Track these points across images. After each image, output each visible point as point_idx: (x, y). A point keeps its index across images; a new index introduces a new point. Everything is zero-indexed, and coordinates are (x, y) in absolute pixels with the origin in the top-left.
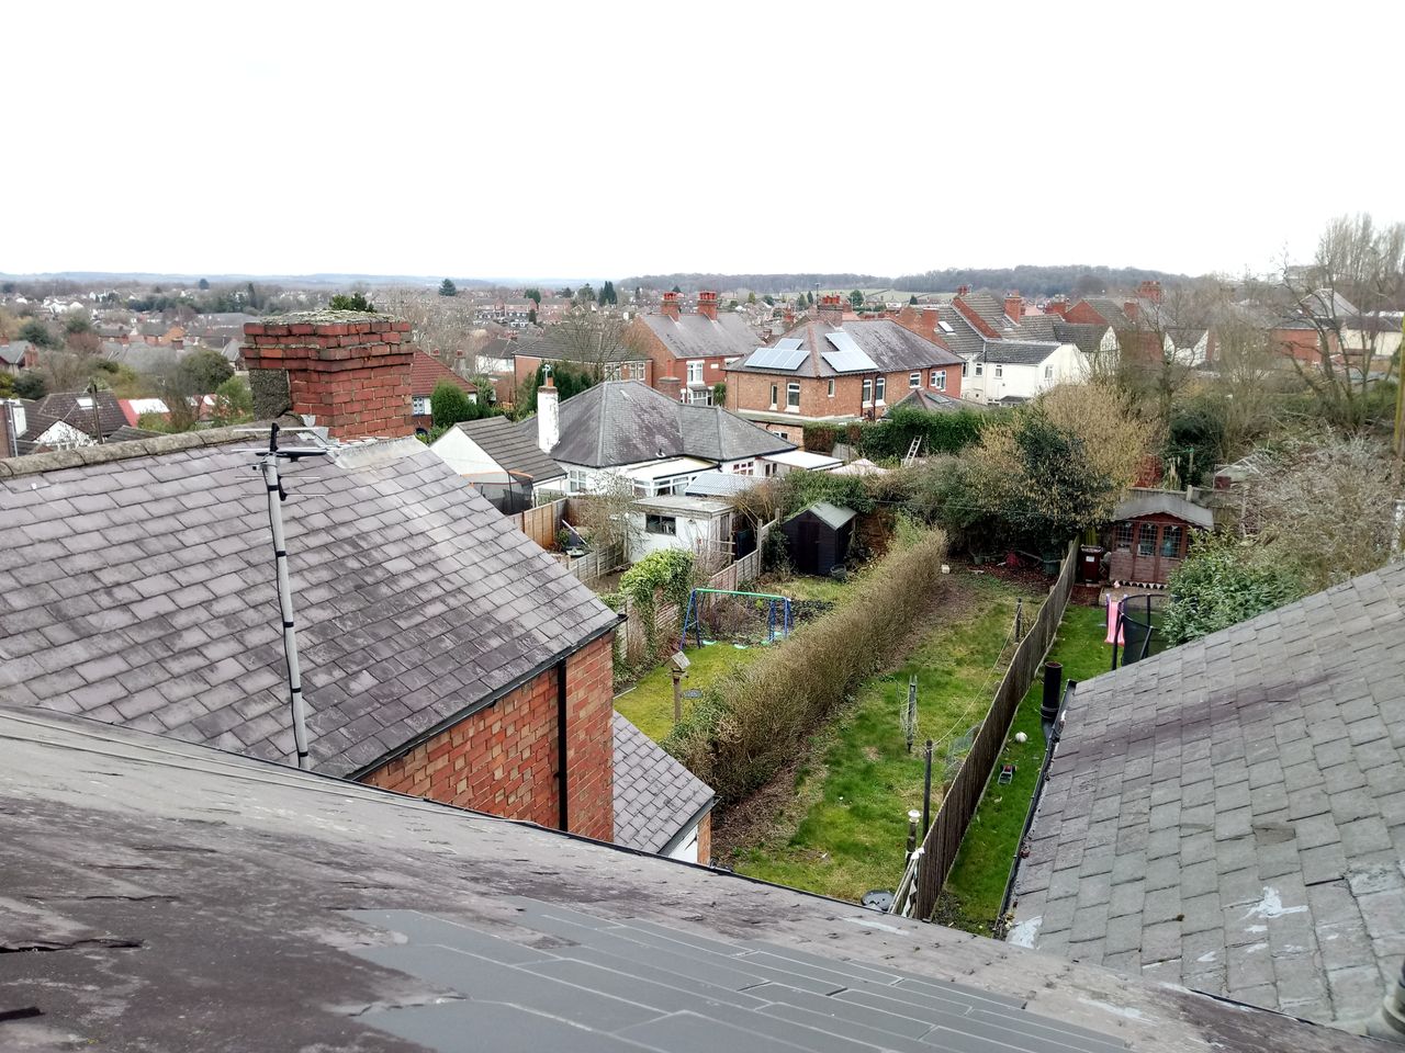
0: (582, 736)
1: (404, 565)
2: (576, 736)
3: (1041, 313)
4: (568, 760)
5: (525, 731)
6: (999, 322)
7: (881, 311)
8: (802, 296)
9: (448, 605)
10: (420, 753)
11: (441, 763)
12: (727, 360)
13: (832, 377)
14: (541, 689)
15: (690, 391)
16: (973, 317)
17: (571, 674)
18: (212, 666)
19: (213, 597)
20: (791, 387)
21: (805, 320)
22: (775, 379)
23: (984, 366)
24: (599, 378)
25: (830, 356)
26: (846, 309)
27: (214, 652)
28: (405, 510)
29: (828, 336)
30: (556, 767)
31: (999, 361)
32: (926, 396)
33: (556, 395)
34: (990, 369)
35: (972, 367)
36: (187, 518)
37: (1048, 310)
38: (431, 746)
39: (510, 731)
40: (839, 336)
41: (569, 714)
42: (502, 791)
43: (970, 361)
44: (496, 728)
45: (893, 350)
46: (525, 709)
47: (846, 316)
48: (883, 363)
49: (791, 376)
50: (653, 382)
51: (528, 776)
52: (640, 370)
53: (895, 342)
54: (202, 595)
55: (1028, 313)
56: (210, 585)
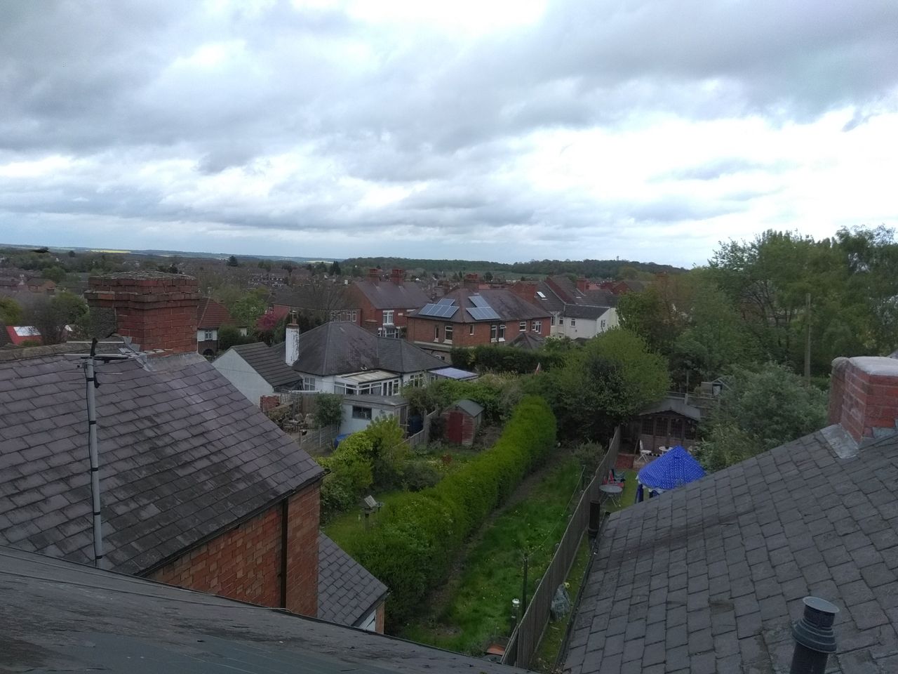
0: (298, 549)
1: (185, 434)
2: (294, 549)
3: (598, 288)
4: (287, 565)
5: (259, 546)
6: (573, 293)
7: (504, 285)
8: (456, 274)
9: (211, 461)
10: (186, 560)
11: (200, 566)
12: (408, 311)
13: (472, 323)
14: (271, 518)
15: (385, 329)
16: (557, 289)
17: (292, 508)
18: (45, 500)
19: (51, 454)
20: (447, 328)
21: (457, 287)
22: (438, 323)
23: (564, 320)
24: (327, 320)
25: (471, 310)
26: (482, 282)
27: (48, 491)
28: (188, 399)
29: (470, 297)
30: (279, 570)
31: (574, 317)
32: (530, 336)
33: (298, 330)
34: (568, 321)
35: (557, 320)
36: (38, 402)
37: (603, 287)
38: (194, 555)
39: (249, 545)
40: (477, 299)
41: (289, 535)
42: (242, 586)
43: (556, 316)
44: (239, 543)
45: (509, 308)
46: (260, 531)
47: (481, 287)
48: (503, 315)
49: (447, 322)
50: (362, 323)
51: (260, 576)
52: (354, 316)
53: (511, 303)
54: (45, 452)
55: (590, 288)
56: (50, 446)
